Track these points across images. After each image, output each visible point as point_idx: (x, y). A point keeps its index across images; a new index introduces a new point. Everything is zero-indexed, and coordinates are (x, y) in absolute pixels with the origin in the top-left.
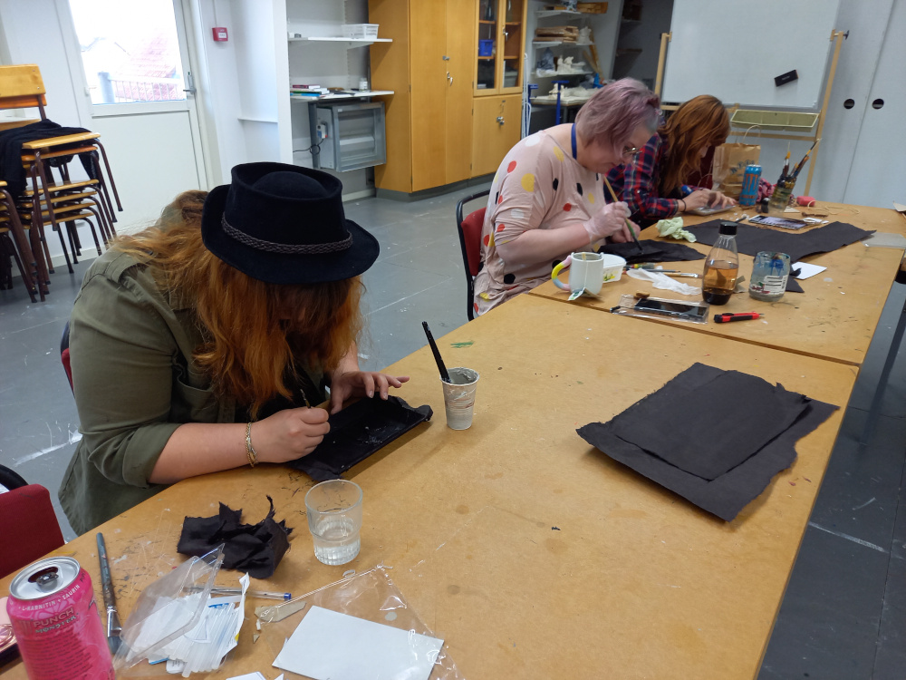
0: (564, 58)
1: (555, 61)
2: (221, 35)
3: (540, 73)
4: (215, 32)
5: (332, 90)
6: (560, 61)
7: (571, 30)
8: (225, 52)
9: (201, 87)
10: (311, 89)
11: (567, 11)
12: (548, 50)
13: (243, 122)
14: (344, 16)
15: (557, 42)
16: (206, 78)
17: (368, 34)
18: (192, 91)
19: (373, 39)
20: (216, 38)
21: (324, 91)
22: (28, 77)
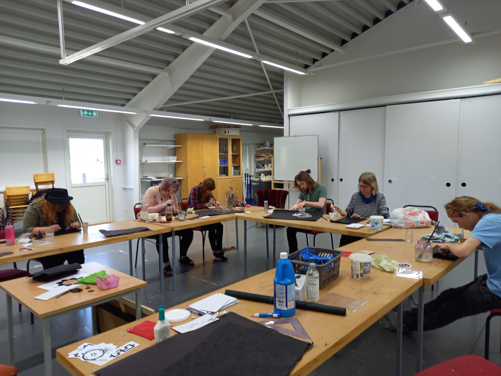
0: (267, 165)
1: (263, 165)
2: (118, 162)
3: (257, 170)
4: (116, 161)
5: (157, 178)
6: (265, 166)
7: (268, 155)
8: (119, 168)
9: (111, 178)
10: (149, 177)
11: (266, 148)
12: (260, 162)
13: (124, 189)
14: (167, 154)
15: (262, 159)
16: (112, 175)
17: (173, 160)
18: (107, 179)
19: (175, 161)
20: (117, 163)
21: (154, 178)
22: (51, 176)
